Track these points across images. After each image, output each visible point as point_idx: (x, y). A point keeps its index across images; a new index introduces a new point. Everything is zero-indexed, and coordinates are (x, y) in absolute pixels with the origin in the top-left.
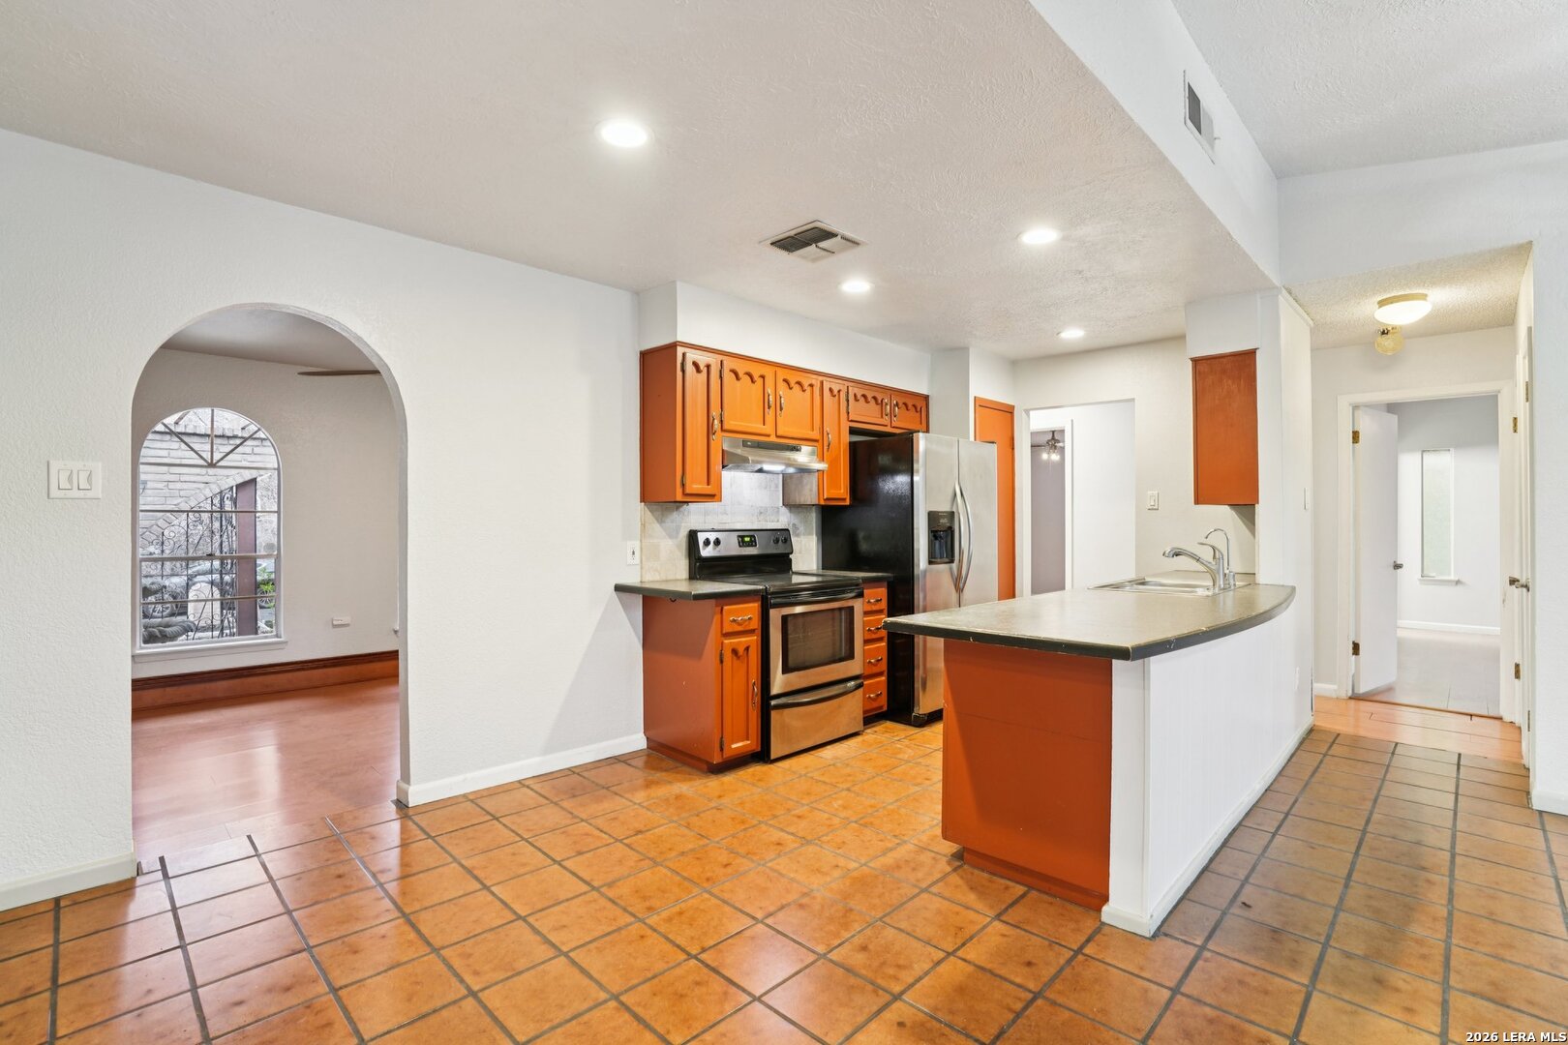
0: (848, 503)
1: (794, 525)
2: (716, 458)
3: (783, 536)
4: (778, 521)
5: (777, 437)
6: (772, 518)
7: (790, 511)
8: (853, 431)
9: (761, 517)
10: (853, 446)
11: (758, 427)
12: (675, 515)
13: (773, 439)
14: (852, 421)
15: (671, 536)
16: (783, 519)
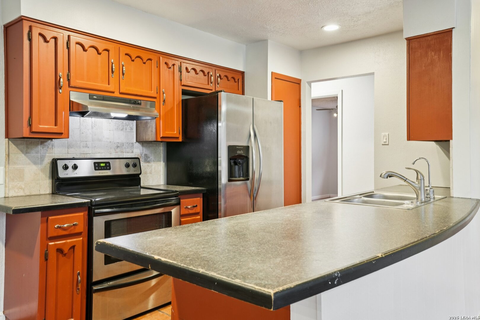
0: (180, 140)
1: (146, 155)
2: (64, 107)
3: (135, 162)
4: (132, 152)
5: (121, 93)
6: (128, 150)
7: (143, 146)
8: (184, 93)
9: (118, 150)
10: (184, 102)
11: (104, 86)
12: (40, 147)
13: (117, 94)
14: (183, 85)
15: (35, 163)
16: (137, 151)
